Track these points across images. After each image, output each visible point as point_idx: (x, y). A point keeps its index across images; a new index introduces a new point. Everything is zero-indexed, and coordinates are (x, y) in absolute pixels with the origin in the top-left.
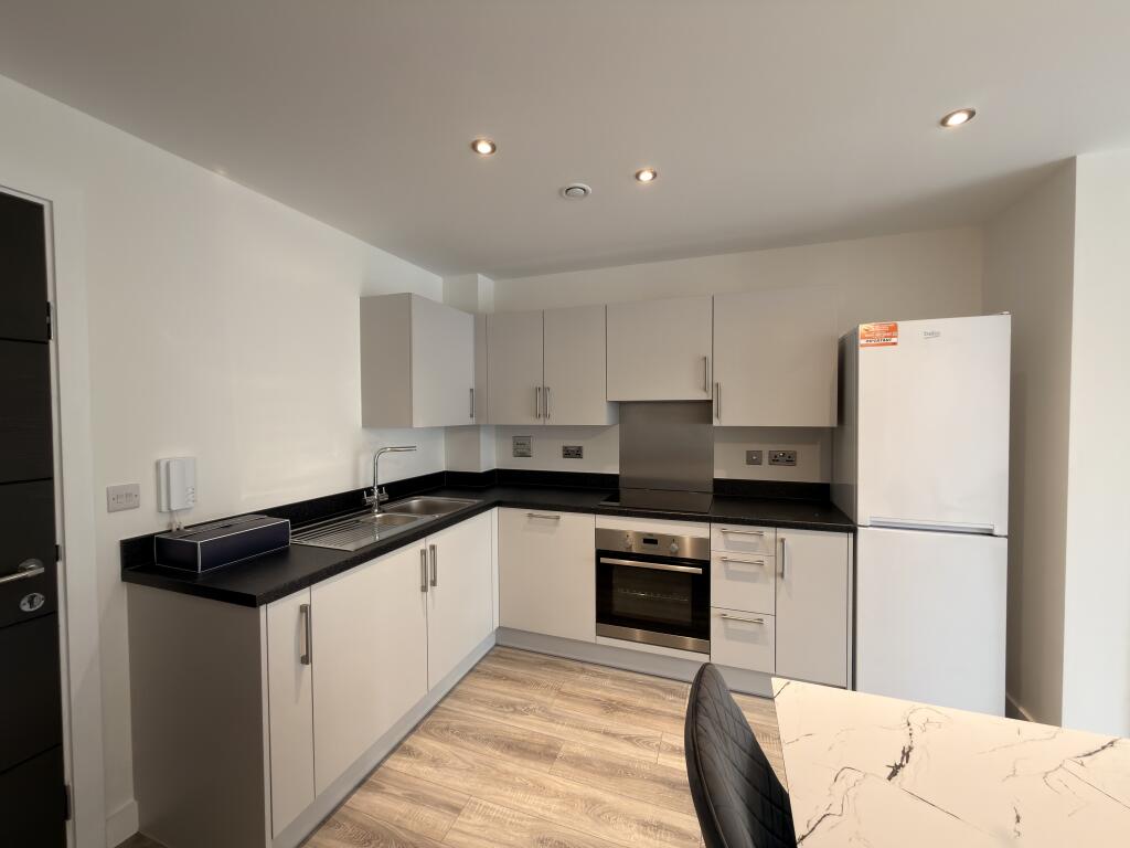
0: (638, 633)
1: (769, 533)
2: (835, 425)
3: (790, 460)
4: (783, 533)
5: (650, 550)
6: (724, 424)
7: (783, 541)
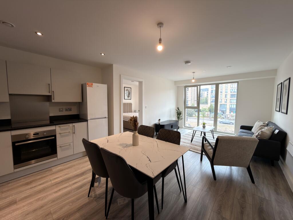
0: (33, 161)
1: (71, 125)
2: (82, 102)
3: (70, 110)
4: (74, 124)
5: (37, 137)
6: (55, 101)
7: (74, 126)
